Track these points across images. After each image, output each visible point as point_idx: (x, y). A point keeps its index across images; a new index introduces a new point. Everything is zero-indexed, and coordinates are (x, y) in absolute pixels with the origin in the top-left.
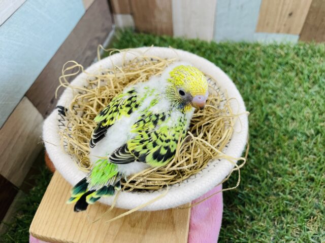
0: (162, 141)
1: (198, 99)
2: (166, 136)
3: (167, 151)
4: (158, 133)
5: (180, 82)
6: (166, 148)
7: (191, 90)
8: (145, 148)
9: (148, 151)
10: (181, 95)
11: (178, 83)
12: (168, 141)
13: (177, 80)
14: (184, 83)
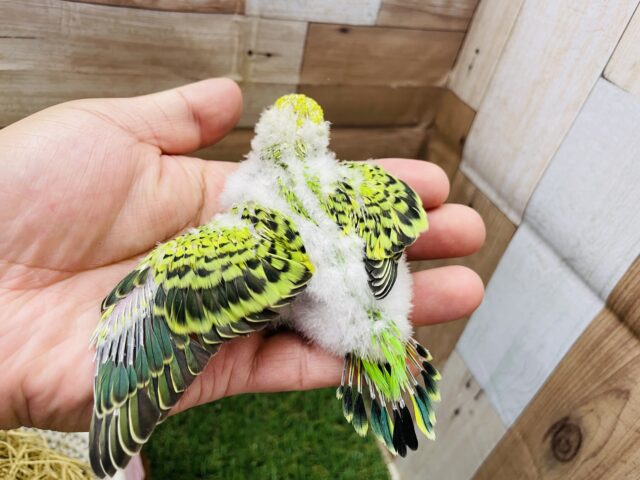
0: (384, 200)
2: (378, 193)
3: (403, 202)
6: (398, 200)
8: (388, 231)
9: (395, 229)
12: (387, 194)
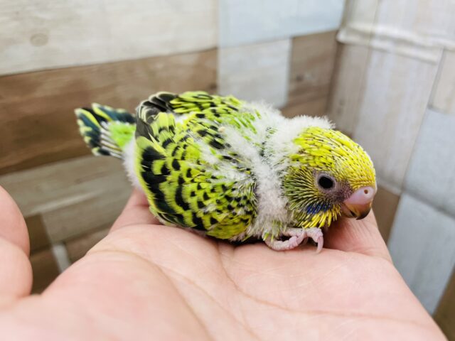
4: (188, 141)
10: (322, 189)
14: (333, 163)
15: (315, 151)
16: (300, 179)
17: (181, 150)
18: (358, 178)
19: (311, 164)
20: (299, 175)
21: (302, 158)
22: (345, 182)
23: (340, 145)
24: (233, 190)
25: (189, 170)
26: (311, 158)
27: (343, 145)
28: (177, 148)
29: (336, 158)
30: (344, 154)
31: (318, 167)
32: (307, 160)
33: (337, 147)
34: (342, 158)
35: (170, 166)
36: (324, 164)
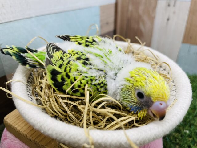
1: (159, 105)
4: (70, 63)
5: (140, 83)
7: (152, 94)
10: (139, 98)
11: (137, 84)
13: (137, 81)
14: (145, 85)
15: (138, 78)
16: (129, 91)
17: (68, 68)
18: (156, 96)
19: (135, 85)
20: (129, 89)
21: (131, 80)
22: (149, 97)
23: (152, 77)
24: (96, 80)
25: (75, 78)
26: (135, 81)
27: (153, 78)
28: (66, 68)
29: (147, 83)
30: (152, 82)
31: (137, 86)
32: (133, 82)
33: (150, 78)
34: (151, 84)
35: (65, 77)
36: (140, 85)
